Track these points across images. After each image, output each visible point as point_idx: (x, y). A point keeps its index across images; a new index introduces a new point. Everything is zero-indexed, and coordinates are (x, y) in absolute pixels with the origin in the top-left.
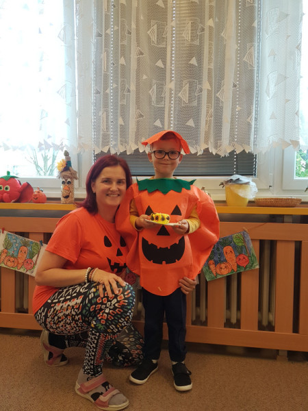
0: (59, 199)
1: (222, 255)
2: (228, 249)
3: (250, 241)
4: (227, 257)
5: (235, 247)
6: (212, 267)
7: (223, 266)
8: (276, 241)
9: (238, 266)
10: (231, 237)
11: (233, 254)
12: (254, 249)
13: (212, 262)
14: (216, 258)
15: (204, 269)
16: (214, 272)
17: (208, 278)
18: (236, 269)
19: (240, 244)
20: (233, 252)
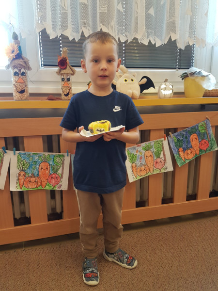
1: (188, 142)
2: (194, 136)
3: (211, 128)
4: (193, 143)
5: (199, 134)
7: (189, 151)
9: (201, 150)
10: (197, 126)
11: (198, 141)
13: (181, 149)
14: (184, 146)
15: (176, 157)
16: (183, 158)
17: (179, 164)
18: (198, 153)
19: (203, 131)
20: (197, 138)
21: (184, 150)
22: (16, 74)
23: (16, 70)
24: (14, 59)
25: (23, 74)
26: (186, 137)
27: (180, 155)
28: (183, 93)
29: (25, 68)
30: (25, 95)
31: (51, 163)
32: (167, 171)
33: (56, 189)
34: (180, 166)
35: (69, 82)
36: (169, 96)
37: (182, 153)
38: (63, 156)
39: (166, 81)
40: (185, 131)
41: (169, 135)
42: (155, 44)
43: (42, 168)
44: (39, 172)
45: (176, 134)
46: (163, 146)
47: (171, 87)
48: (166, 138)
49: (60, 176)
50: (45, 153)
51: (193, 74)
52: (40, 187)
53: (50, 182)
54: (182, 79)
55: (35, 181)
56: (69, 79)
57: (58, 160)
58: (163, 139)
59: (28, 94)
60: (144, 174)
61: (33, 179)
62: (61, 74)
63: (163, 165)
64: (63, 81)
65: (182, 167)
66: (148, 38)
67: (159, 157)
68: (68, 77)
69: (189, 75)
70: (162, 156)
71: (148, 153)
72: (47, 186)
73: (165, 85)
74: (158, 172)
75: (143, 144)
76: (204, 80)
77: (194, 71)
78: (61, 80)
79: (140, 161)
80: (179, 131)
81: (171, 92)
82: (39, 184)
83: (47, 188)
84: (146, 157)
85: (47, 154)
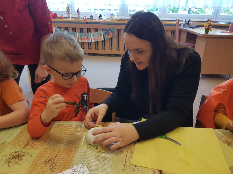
0: (67, 18)
1: (109, 33)
2: (110, 32)
3: (115, 30)
4: (110, 33)
5: (112, 31)
6: (107, 36)
7: (109, 36)
8: (120, 30)
9: (112, 36)
10: (111, 29)
12: (116, 32)
14: (107, 34)
15: (105, 37)
22: (68, 13)
31: (74, 34)
32: (102, 40)
36: (105, 20)
40: (107, 30)
48: (102, 31)
50: (72, 32)
65: (106, 40)
70: (101, 36)
75: (96, 32)
84: (97, 36)
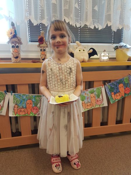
4: (120, 89)
9: (125, 94)
11: (123, 88)
13: (113, 93)
14: (115, 91)
15: (110, 98)
16: (114, 99)
17: (111, 102)
18: (123, 96)
19: (127, 82)
20: (123, 86)
21: (115, 93)
22: (13, 47)
23: (13, 45)
24: (12, 38)
25: (17, 47)
26: (116, 85)
27: (112, 97)
28: (115, 58)
29: (18, 43)
30: (19, 59)
31: (33, 100)
32: (104, 106)
33: (36, 115)
34: (112, 103)
35: (45, 52)
36: (106, 61)
37: (114, 95)
38: (41, 96)
39: (105, 51)
40: (116, 82)
41: (106, 84)
42: (98, 28)
43: (28, 103)
44: (26, 105)
45: (110, 84)
46: (101, 91)
47: (107, 55)
48: (104, 86)
49: (39, 108)
50: (30, 94)
51: (121, 47)
52: (27, 114)
53: (33, 111)
54: (115, 50)
55: (24, 111)
56: (45, 50)
57: (37, 98)
58: (102, 87)
59: (21, 59)
60: (89, 108)
61: (23, 110)
62: (40, 47)
63: (102, 102)
64: (41, 51)
66: (94, 24)
67: (99, 97)
68: (44, 49)
69: (119, 47)
70: (101, 97)
71: (93, 95)
72: (31, 114)
73: (104, 53)
74: (98, 107)
76: (128, 51)
77: (122, 45)
78: (40, 50)
79: (88, 100)
80: (111, 82)
81: (107, 58)
82: (26, 112)
83: (31, 115)
84: (91, 98)
85: (31, 95)
